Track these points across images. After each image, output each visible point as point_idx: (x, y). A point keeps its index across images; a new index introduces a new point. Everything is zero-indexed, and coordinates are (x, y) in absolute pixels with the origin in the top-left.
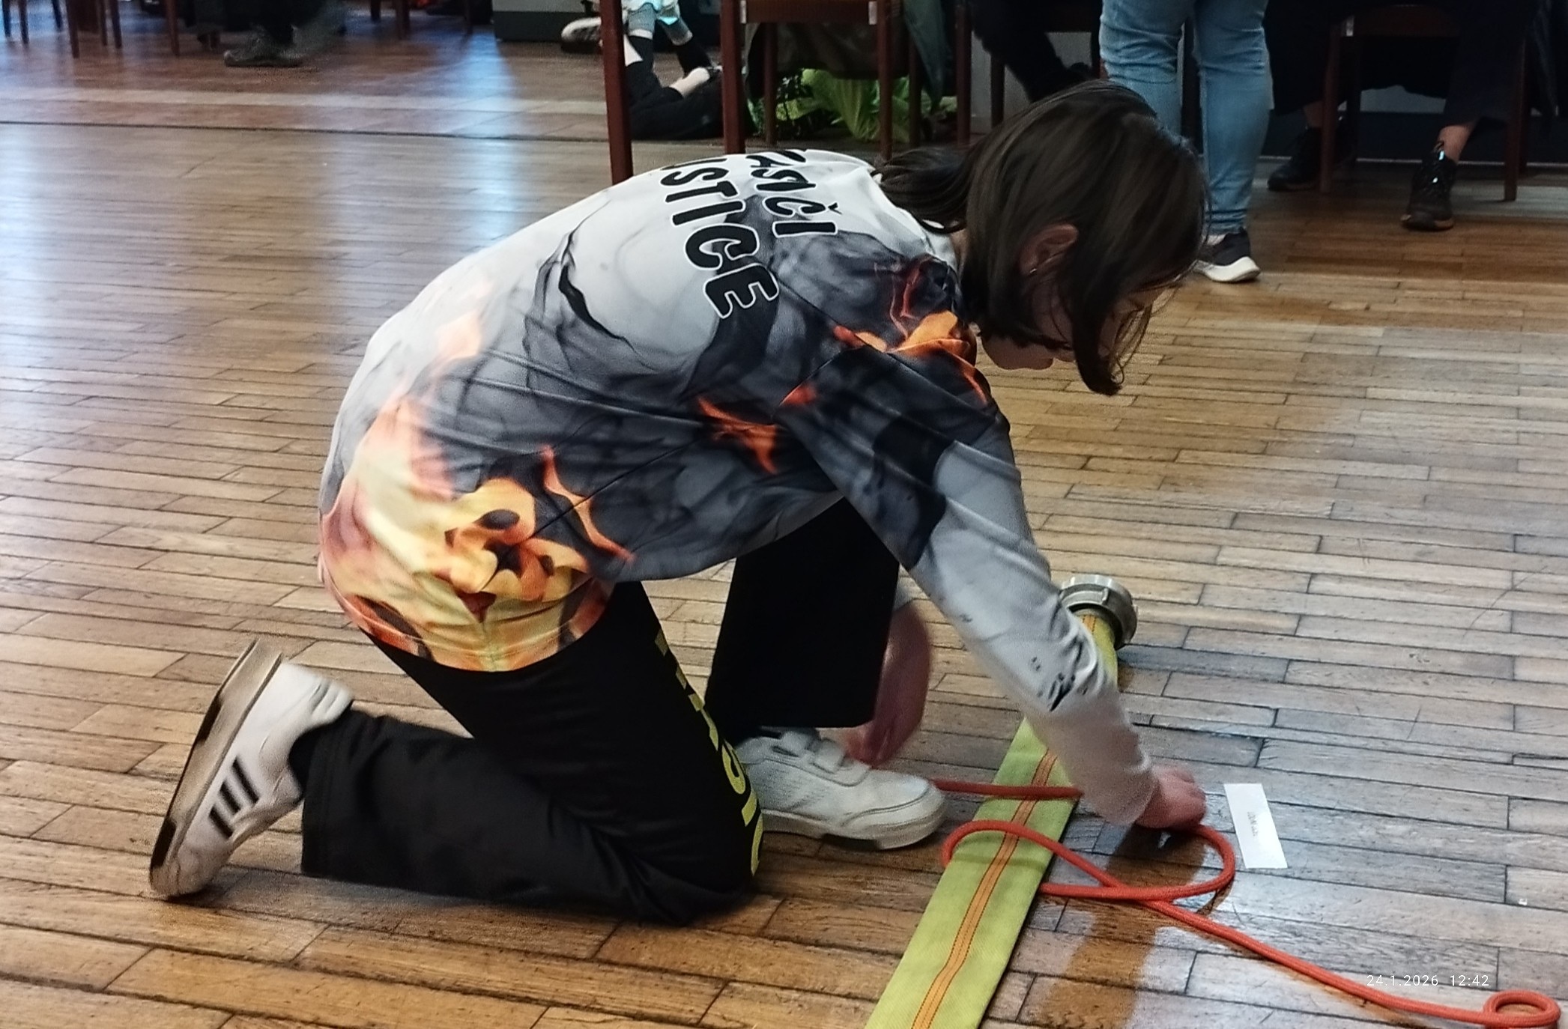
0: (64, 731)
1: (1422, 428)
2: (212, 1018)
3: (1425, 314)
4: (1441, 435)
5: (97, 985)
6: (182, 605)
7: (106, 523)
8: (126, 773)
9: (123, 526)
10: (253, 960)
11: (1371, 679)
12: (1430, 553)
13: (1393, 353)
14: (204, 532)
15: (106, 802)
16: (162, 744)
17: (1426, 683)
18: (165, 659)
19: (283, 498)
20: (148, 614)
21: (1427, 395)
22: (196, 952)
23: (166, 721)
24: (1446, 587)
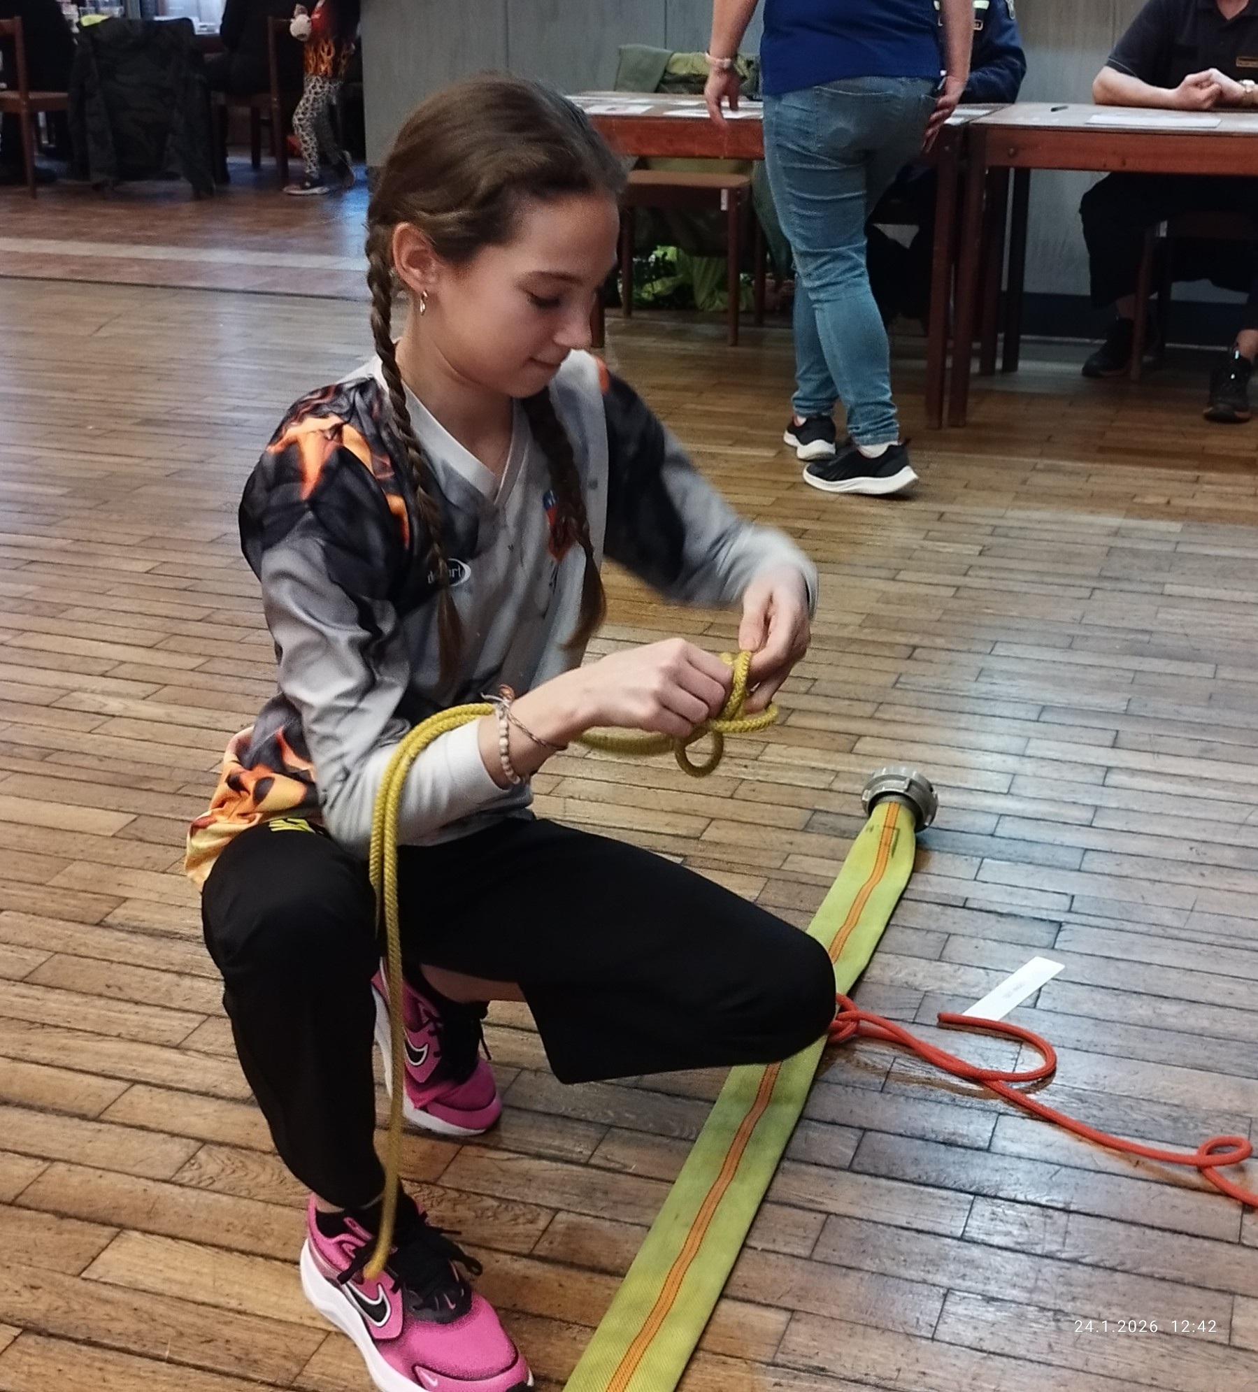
0: (41, 884)
1: (1211, 626)
2: (188, 1146)
3: (1219, 510)
4: (1228, 633)
5: (91, 1115)
6: (129, 768)
7: (57, 687)
8: (97, 925)
9: (74, 691)
10: (217, 1097)
11: (1155, 870)
12: (1212, 750)
13: (1190, 549)
14: (144, 699)
15: (83, 951)
16: (126, 899)
17: (1203, 875)
18: (121, 820)
19: (209, 667)
20: (102, 777)
21: (1218, 593)
22: (170, 1088)
23: (127, 877)
24: (1225, 784)
